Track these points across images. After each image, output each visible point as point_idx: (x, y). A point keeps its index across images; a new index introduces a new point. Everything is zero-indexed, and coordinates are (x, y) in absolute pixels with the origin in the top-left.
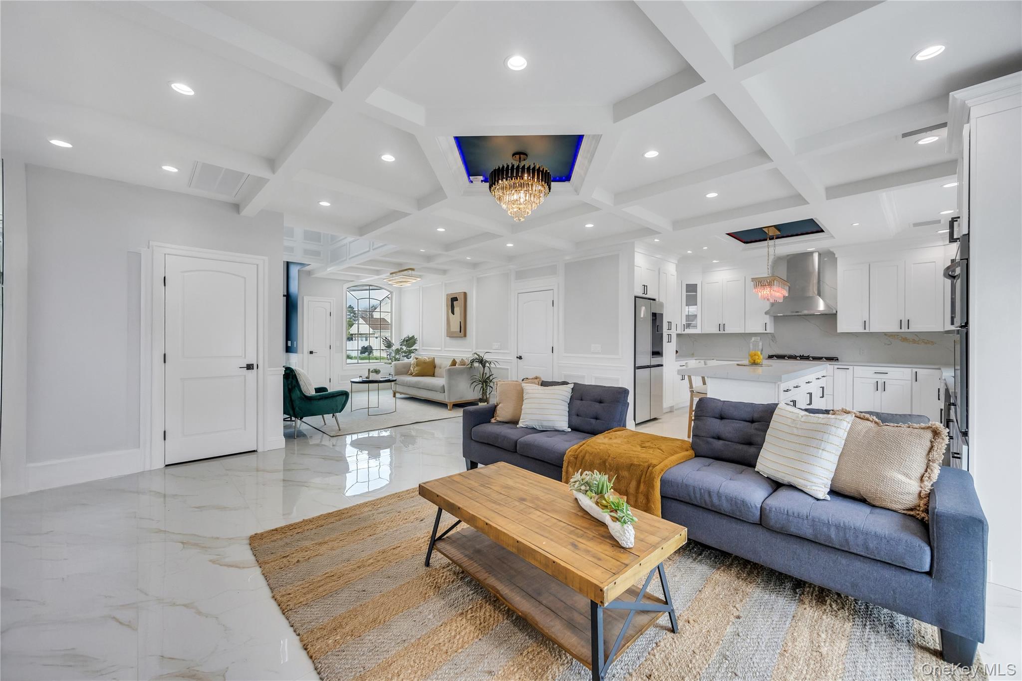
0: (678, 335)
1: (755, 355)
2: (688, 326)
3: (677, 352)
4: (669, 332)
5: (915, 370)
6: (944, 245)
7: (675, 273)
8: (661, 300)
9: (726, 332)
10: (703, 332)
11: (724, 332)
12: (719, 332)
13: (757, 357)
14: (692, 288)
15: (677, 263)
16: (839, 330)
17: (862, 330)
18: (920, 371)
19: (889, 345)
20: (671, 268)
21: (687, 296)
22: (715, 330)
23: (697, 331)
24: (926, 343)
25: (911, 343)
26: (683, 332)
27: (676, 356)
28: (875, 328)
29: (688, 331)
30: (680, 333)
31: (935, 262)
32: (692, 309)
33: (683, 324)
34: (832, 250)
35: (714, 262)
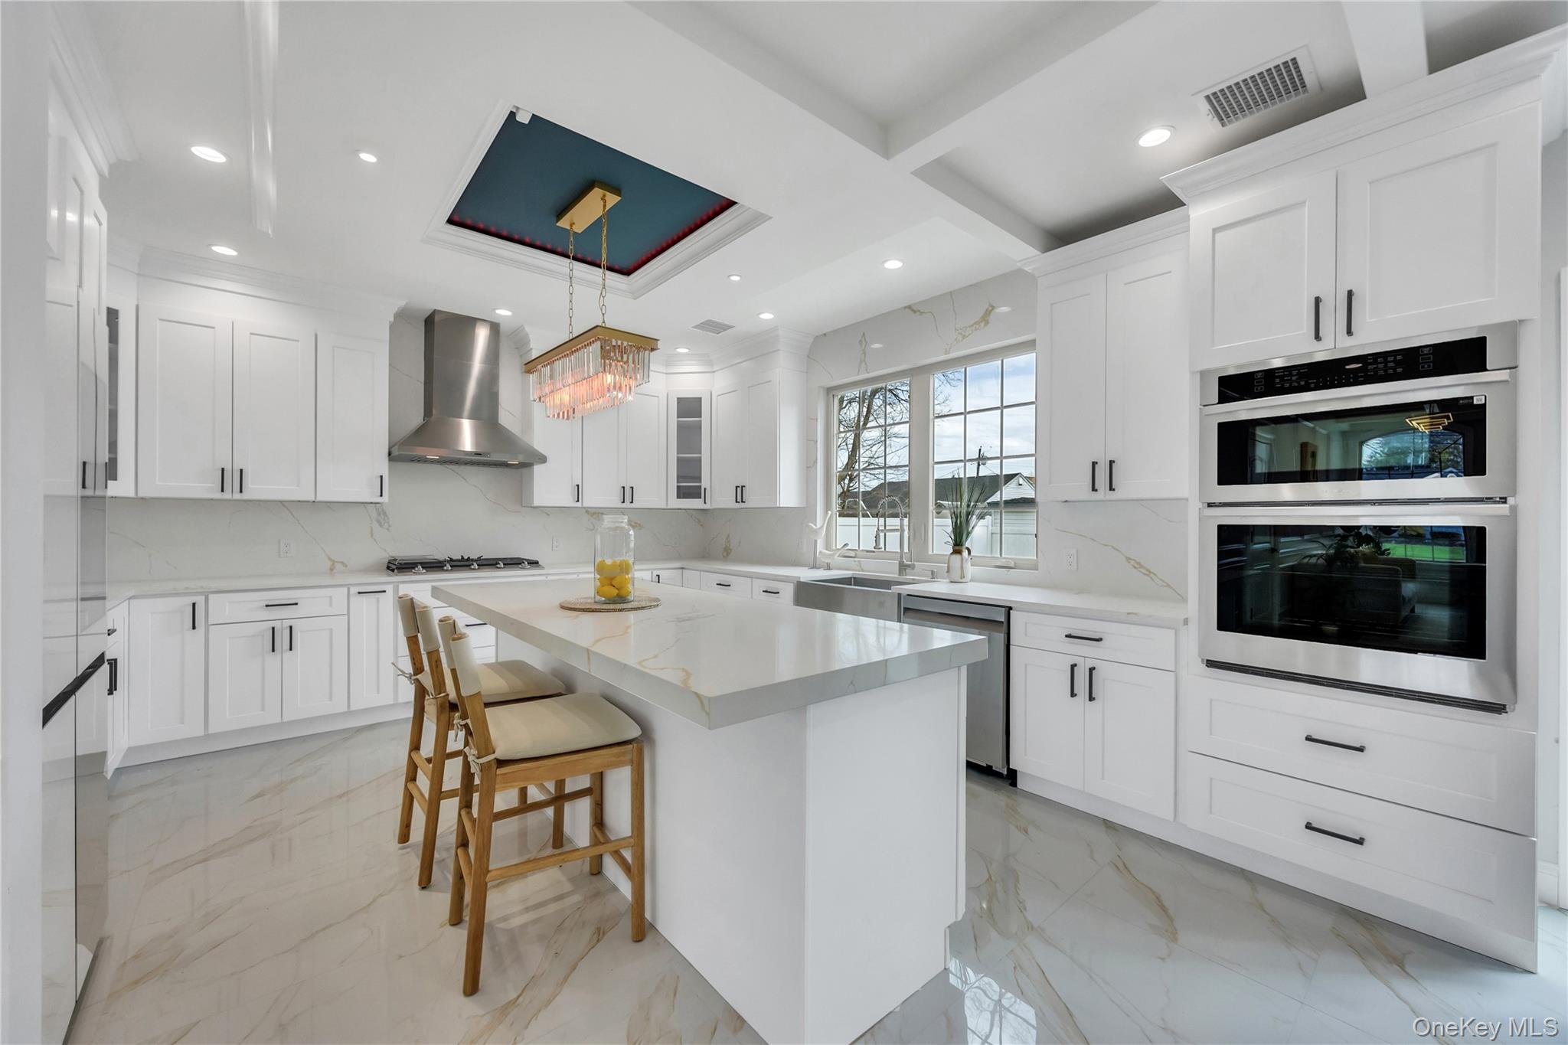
5: (656, 572)
10: (150, 493)
12: (219, 496)
16: (537, 500)
17: (571, 503)
19: (590, 530)
23: (122, 488)
31: (657, 396)
34: (528, 329)
35: (215, 249)
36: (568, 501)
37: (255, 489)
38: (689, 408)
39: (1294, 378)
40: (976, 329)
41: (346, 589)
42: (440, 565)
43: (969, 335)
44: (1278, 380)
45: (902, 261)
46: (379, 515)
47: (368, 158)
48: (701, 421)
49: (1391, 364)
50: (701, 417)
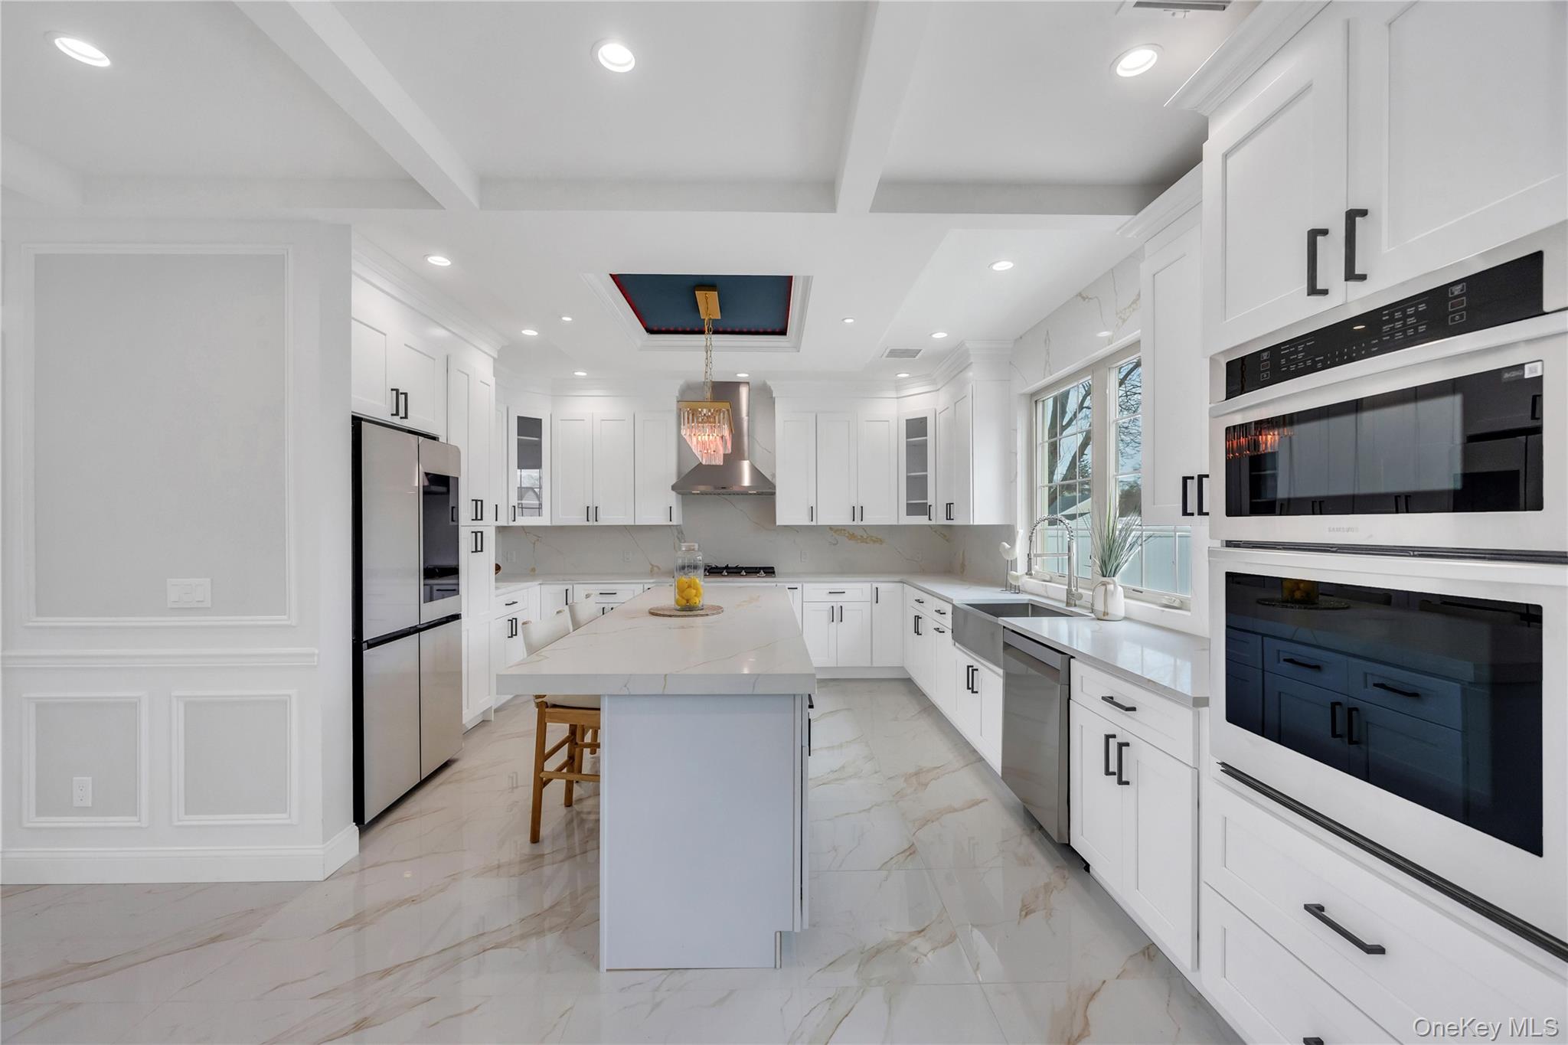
0: (501, 530)
1: (689, 587)
2: (520, 509)
3: (498, 568)
4: (478, 526)
5: (875, 585)
6: (897, 398)
7: (492, 381)
8: (452, 442)
9: (599, 523)
10: (557, 523)
11: (595, 523)
12: (587, 524)
13: (694, 591)
14: (529, 427)
15: (496, 356)
16: (780, 521)
17: (807, 522)
18: (882, 587)
19: (834, 544)
20: (480, 365)
21: (520, 443)
22: (577, 519)
23: (544, 520)
24: (874, 542)
25: (859, 541)
26: (512, 524)
27: (497, 580)
28: (824, 519)
29: (523, 521)
30: (506, 525)
31: (888, 421)
32: (529, 476)
33: (511, 504)
34: (769, 383)
35: (576, 373)
36: (804, 521)
37: (605, 519)
38: (917, 427)
39: (1300, 356)
40: (1134, 310)
41: (642, 585)
42: (718, 570)
43: (1129, 316)
44: (1283, 361)
45: (1012, 261)
46: (679, 533)
47: (567, 319)
48: (926, 440)
49: (1411, 321)
50: (926, 436)
